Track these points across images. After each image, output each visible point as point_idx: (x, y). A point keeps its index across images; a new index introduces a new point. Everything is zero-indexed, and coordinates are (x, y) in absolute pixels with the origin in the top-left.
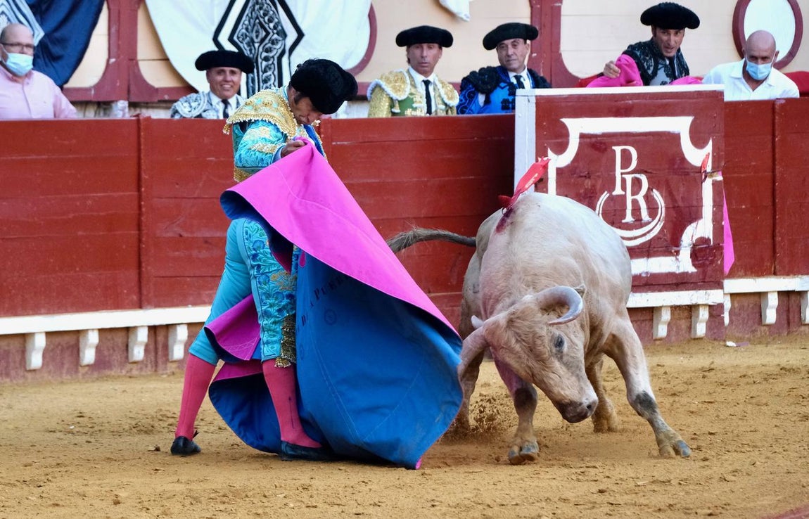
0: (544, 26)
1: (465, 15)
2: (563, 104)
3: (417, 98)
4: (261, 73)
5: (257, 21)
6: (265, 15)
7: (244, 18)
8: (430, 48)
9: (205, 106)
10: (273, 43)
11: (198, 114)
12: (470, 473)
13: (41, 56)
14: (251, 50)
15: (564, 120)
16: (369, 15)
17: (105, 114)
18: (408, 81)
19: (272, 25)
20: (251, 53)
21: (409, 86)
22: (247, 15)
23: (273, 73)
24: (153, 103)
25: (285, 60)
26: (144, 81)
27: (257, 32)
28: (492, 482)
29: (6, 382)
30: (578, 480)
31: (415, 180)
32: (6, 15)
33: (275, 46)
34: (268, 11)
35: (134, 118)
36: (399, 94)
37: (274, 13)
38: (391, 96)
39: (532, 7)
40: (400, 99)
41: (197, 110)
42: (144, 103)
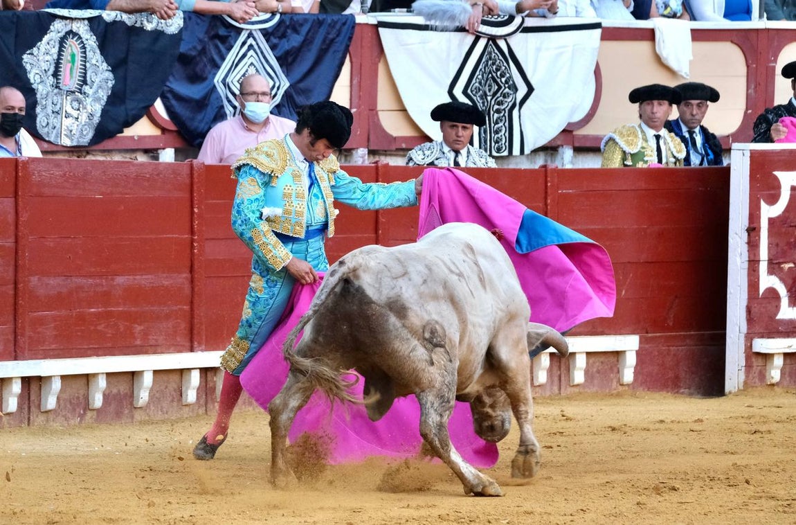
0: (759, 84)
1: (686, 73)
2: (776, 158)
3: (648, 152)
4: (493, 125)
5: (490, 75)
6: (497, 70)
7: (478, 73)
8: (660, 104)
9: (438, 154)
10: (504, 97)
11: (431, 161)
12: (682, 503)
13: (286, 106)
14: (483, 103)
15: (776, 173)
16: (595, 72)
17: (346, 160)
18: (640, 136)
19: (503, 80)
20: (484, 105)
21: (641, 140)
22: (481, 70)
23: (504, 124)
24: (391, 151)
25: (515, 112)
26: (383, 131)
27: (490, 86)
28: (703, 512)
29: (249, 411)
30: (785, 512)
31: (636, 227)
32: (255, 67)
33: (506, 100)
34: (500, 67)
35: (373, 165)
36: (632, 147)
37: (506, 68)
38: (624, 149)
39: (748, 67)
40: (632, 152)
41: (429, 158)
42: (383, 151)
